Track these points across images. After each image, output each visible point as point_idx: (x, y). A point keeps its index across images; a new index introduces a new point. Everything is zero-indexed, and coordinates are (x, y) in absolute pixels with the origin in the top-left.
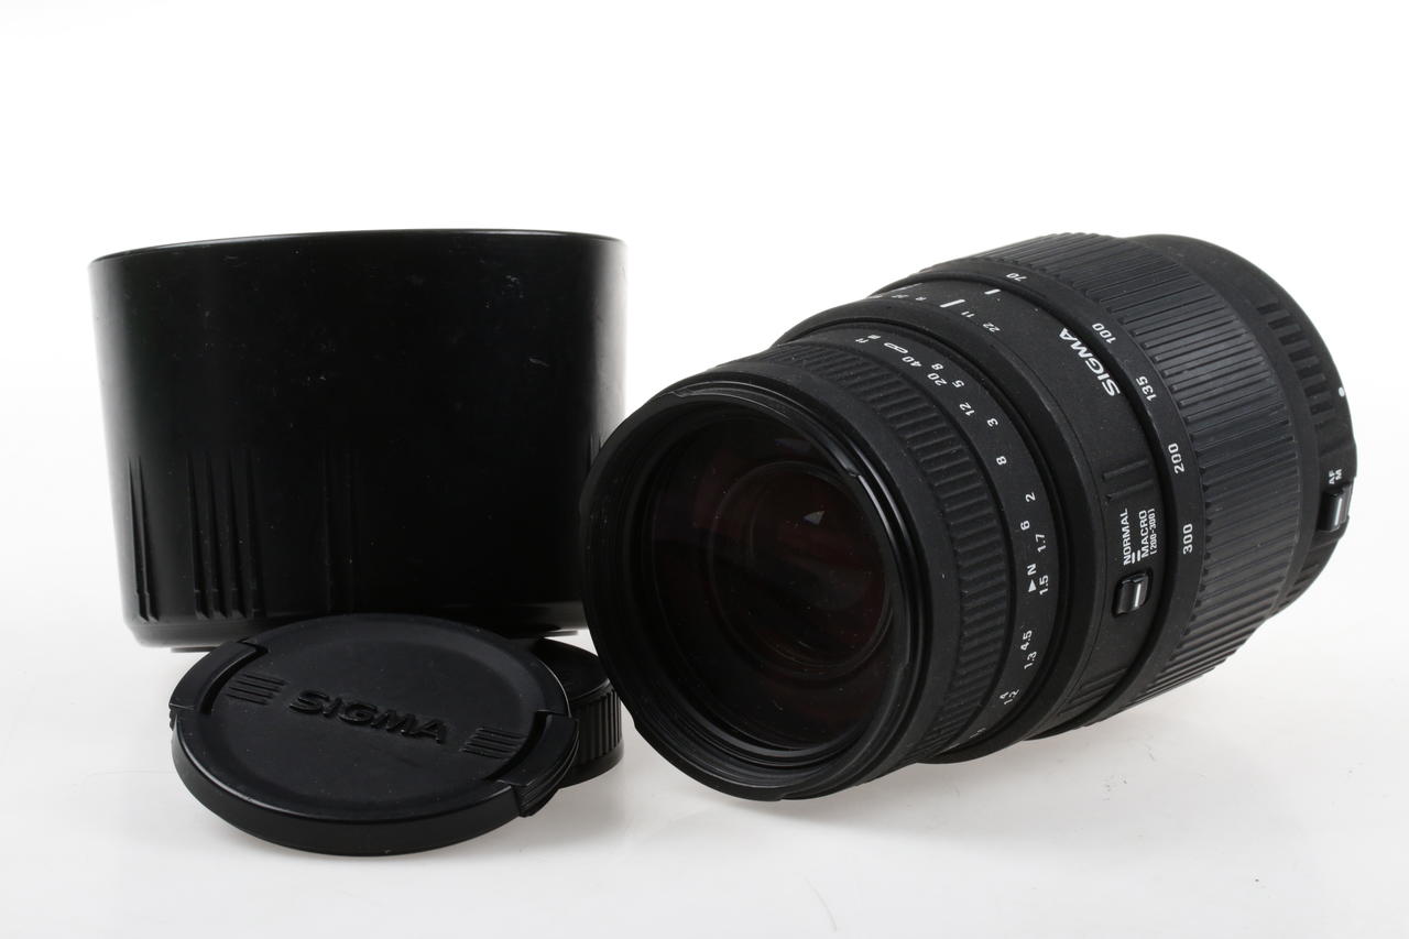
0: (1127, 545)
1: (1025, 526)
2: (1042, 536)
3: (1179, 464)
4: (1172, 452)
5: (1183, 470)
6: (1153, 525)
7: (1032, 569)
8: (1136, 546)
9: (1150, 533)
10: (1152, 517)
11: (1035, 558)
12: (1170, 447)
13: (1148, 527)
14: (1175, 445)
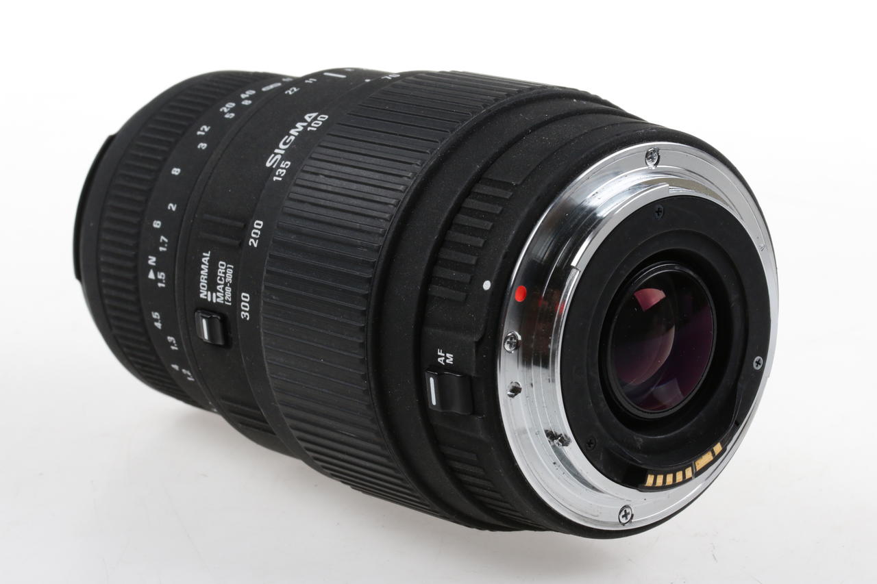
0: (203, 282)
1: (157, 224)
2: (166, 240)
3: (255, 239)
4: (255, 226)
5: (255, 245)
6: (229, 279)
7: (152, 260)
8: (212, 287)
9: (225, 284)
10: (230, 272)
11: (156, 253)
12: (257, 222)
13: (225, 278)
14: (261, 223)
